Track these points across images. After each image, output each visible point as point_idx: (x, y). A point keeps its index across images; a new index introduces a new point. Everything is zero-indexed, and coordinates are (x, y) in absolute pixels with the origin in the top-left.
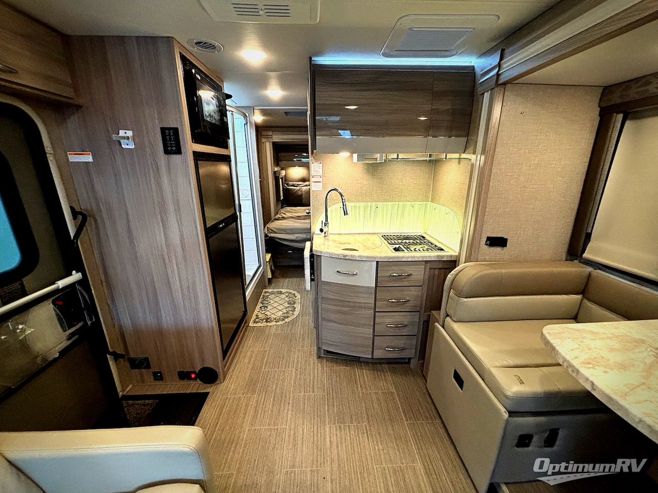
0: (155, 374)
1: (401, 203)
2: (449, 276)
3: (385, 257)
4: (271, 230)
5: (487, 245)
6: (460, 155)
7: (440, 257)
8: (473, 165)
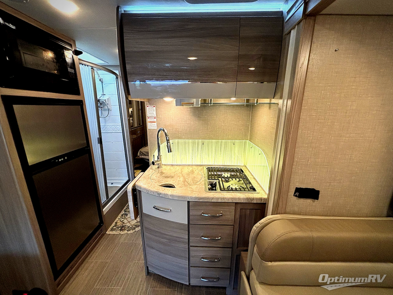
1: (224, 141)
2: (254, 228)
3: (196, 198)
4: (142, 153)
5: (296, 196)
6: (270, 100)
7: (249, 200)
8: (280, 110)
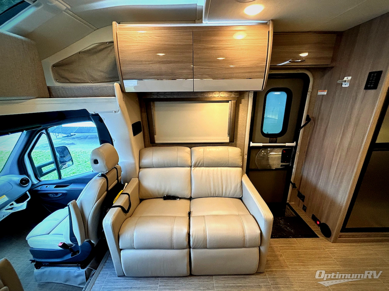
0: (304, 206)
